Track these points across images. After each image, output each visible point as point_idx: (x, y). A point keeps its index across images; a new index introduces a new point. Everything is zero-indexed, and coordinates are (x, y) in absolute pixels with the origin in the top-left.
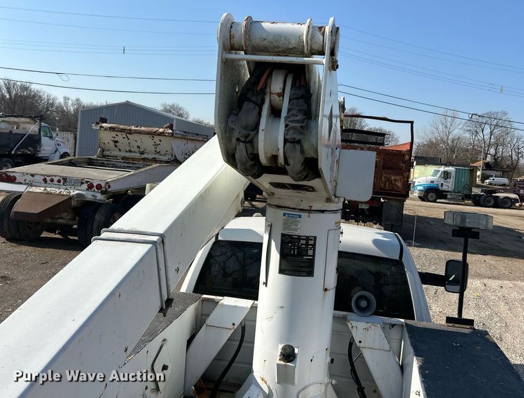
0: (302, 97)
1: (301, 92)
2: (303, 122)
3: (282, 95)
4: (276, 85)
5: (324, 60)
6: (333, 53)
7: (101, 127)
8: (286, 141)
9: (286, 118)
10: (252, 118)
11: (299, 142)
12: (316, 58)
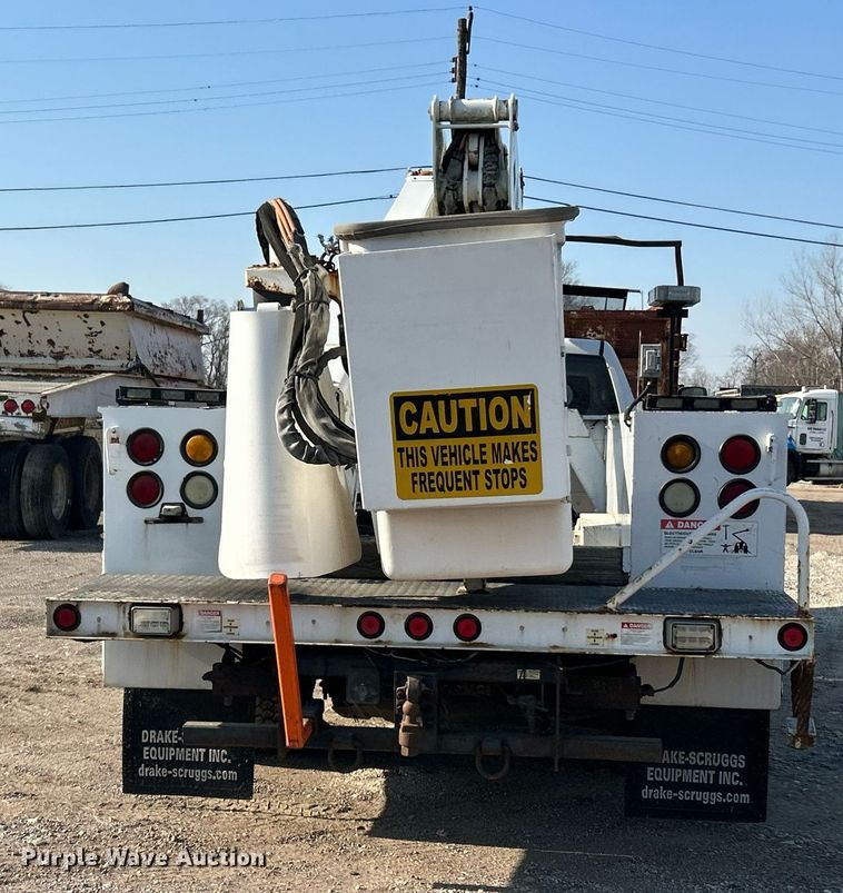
0: (494, 153)
1: (492, 149)
2: (495, 170)
3: (477, 152)
4: (473, 145)
5: (509, 123)
6: (514, 118)
8: (484, 185)
9: (483, 169)
10: (458, 171)
11: (494, 186)
12: (501, 123)
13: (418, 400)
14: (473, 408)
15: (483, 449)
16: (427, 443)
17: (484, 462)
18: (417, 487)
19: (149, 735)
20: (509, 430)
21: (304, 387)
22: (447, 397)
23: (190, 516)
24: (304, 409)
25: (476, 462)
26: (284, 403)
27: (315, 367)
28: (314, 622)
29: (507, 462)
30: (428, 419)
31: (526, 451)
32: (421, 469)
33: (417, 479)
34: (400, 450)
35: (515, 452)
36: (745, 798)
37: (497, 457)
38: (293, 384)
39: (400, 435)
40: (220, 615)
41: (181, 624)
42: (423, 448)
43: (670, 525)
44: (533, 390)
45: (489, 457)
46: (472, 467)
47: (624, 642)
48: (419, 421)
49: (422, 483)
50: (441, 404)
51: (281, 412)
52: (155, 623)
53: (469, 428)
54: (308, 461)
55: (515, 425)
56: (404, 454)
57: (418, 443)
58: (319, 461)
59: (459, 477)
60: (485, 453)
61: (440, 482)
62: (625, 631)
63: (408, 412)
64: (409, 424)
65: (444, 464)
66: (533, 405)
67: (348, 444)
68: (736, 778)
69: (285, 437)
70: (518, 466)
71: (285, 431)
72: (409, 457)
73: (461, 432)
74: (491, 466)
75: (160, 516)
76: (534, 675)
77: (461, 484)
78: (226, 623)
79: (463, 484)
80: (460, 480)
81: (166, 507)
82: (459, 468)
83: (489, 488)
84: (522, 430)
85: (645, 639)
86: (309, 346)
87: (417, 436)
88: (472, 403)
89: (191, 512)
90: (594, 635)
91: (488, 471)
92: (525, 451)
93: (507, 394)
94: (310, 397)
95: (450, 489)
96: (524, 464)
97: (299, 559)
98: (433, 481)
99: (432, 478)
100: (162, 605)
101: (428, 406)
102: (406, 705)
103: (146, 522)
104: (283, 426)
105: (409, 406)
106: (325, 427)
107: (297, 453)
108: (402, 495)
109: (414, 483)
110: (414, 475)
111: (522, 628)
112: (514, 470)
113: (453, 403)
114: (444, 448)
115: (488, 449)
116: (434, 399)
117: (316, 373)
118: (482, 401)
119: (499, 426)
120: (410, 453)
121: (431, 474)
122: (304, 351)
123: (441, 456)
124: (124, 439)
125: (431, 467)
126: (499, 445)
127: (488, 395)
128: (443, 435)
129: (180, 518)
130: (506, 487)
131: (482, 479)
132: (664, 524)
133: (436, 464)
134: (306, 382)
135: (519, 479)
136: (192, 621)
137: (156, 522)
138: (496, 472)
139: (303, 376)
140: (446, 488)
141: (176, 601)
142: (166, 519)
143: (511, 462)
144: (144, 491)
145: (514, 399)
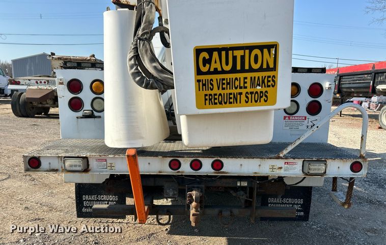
7: (53, 58)
13: (210, 51)
14: (241, 56)
15: (246, 80)
16: (214, 77)
17: (245, 88)
18: (207, 102)
19: (85, 197)
20: (261, 69)
21: (143, 45)
22: (227, 49)
23: (96, 115)
24: (143, 58)
25: (241, 88)
26: (132, 54)
27: (148, 35)
28: (149, 163)
29: (259, 88)
30: (216, 62)
31: (270, 81)
32: (210, 92)
33: (207, 97)
34: (199, 81)
35: (263, 82)
36: (302, 213)
37: (253, 85)
38: (136, 44)
39: (199, 72)
40: (106, 161)
41: (88, 165)
42: (212, 80)
43: (287, 118)
44: (276, 45)
45: (248, 85)
46: (239, 90)
47: (285, 170)
48: (210, 64)
49: (210, 100)
50: (223, 53)
51: (130, 59)
52: (75, 166)
53: (239, 68)
54: (146, 87)
55: (265, 66)
56: (201, 83)
57: (209, 77)
58: (152, 88)
59: (231, 96)
60: (246, 83)
61: (220, 99)
62: (286, 166)
63: (204, 58)
64: (204, 66)
65: (223, 89)
66: (275, 55)
67: (169, 78)
68: (299, 207)
69: (133, 74)
70: (264, 90)
71: (133, 70)
72: (204, 85)
73: (234, 70)
74: (249, 90)
75: (83, 115)
76: (245, 184)
77: (231, 100)
78: (109, 165)
79: (233, 100)
80: (231, 98)
81: (85, 112)
82: (231, 91)
83: (247, 102)
84: (268, 69)
85: (294, 169)
86: (145, 23)
87: (209, 73)
88: (241, 53)
89: (96, 114)
90: (273, 168)
91: (247, 93)
92: (268, 81)
93: (261, 47)
94: (146, 51)
95: (225, 103)
96: (267, 89)
97: (142, 138)
98: (216, 99)
99: (216, 97)
100: (78, 157)
101: (215, 54)
102: (194, 204)
103: (77, 118)
104: (132, 67)
105: (204, 55)
106: (155, 68)
107: (140, 83)
108: (199, 106)
109: (206, 100)
110: (206, 95)
111: (241, 165)
112: (261, 92)
113: (230, 52)
114: (223, 79)
115: (248, 80)
116: (219, 50)
117: (149, 38)
118: (247, 51)
119: (256, 67)
120: (204, 83)
121: (215, 95)
122: (142, 26)
123: (222, 84)
124: (66, 83)
125: (215, 91)
126: (255, 77)
127: (251, 48)
128: (223, 72)
129: (91, 116)
130: (256, 101)
131: (243, 97)
132: (285, 118)
133: (219, 89)
134: (144, 43)
135: (264, 97)
136: (93, 164)
137: (81, 118)
138: (252, 93)
139: (143, 40)
140: (223, 102)
141: (84, 156)
142: (85, 117)
143: (260, 88)
144: (75, 105)
145: (265, 51)
